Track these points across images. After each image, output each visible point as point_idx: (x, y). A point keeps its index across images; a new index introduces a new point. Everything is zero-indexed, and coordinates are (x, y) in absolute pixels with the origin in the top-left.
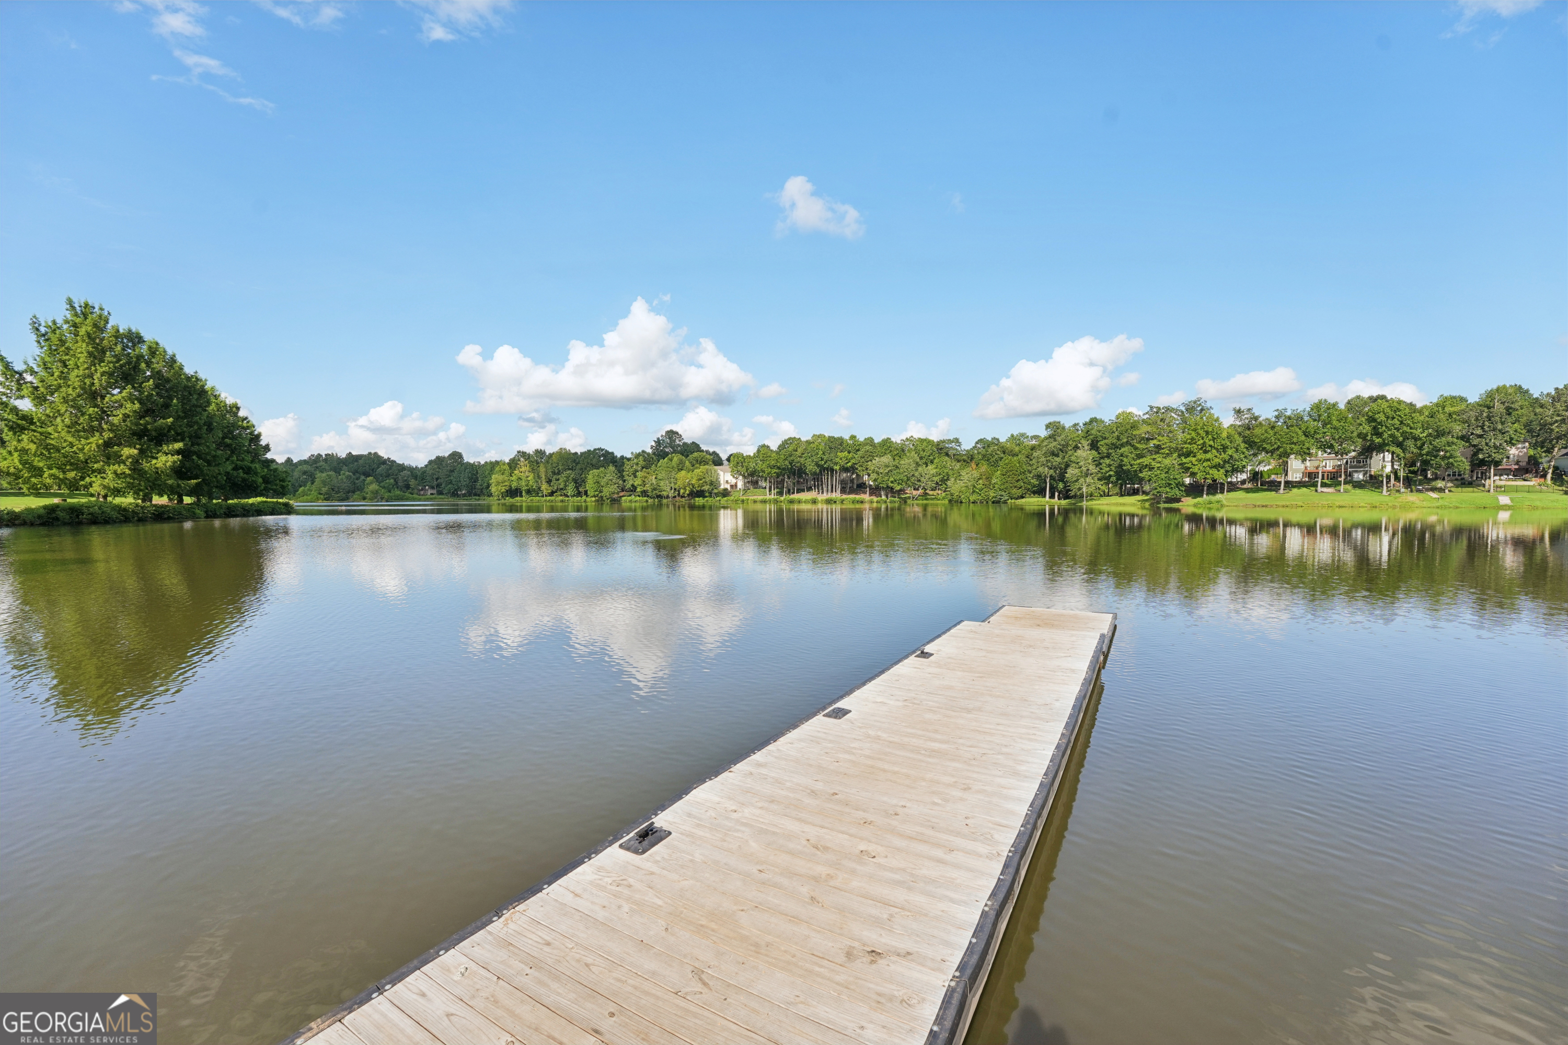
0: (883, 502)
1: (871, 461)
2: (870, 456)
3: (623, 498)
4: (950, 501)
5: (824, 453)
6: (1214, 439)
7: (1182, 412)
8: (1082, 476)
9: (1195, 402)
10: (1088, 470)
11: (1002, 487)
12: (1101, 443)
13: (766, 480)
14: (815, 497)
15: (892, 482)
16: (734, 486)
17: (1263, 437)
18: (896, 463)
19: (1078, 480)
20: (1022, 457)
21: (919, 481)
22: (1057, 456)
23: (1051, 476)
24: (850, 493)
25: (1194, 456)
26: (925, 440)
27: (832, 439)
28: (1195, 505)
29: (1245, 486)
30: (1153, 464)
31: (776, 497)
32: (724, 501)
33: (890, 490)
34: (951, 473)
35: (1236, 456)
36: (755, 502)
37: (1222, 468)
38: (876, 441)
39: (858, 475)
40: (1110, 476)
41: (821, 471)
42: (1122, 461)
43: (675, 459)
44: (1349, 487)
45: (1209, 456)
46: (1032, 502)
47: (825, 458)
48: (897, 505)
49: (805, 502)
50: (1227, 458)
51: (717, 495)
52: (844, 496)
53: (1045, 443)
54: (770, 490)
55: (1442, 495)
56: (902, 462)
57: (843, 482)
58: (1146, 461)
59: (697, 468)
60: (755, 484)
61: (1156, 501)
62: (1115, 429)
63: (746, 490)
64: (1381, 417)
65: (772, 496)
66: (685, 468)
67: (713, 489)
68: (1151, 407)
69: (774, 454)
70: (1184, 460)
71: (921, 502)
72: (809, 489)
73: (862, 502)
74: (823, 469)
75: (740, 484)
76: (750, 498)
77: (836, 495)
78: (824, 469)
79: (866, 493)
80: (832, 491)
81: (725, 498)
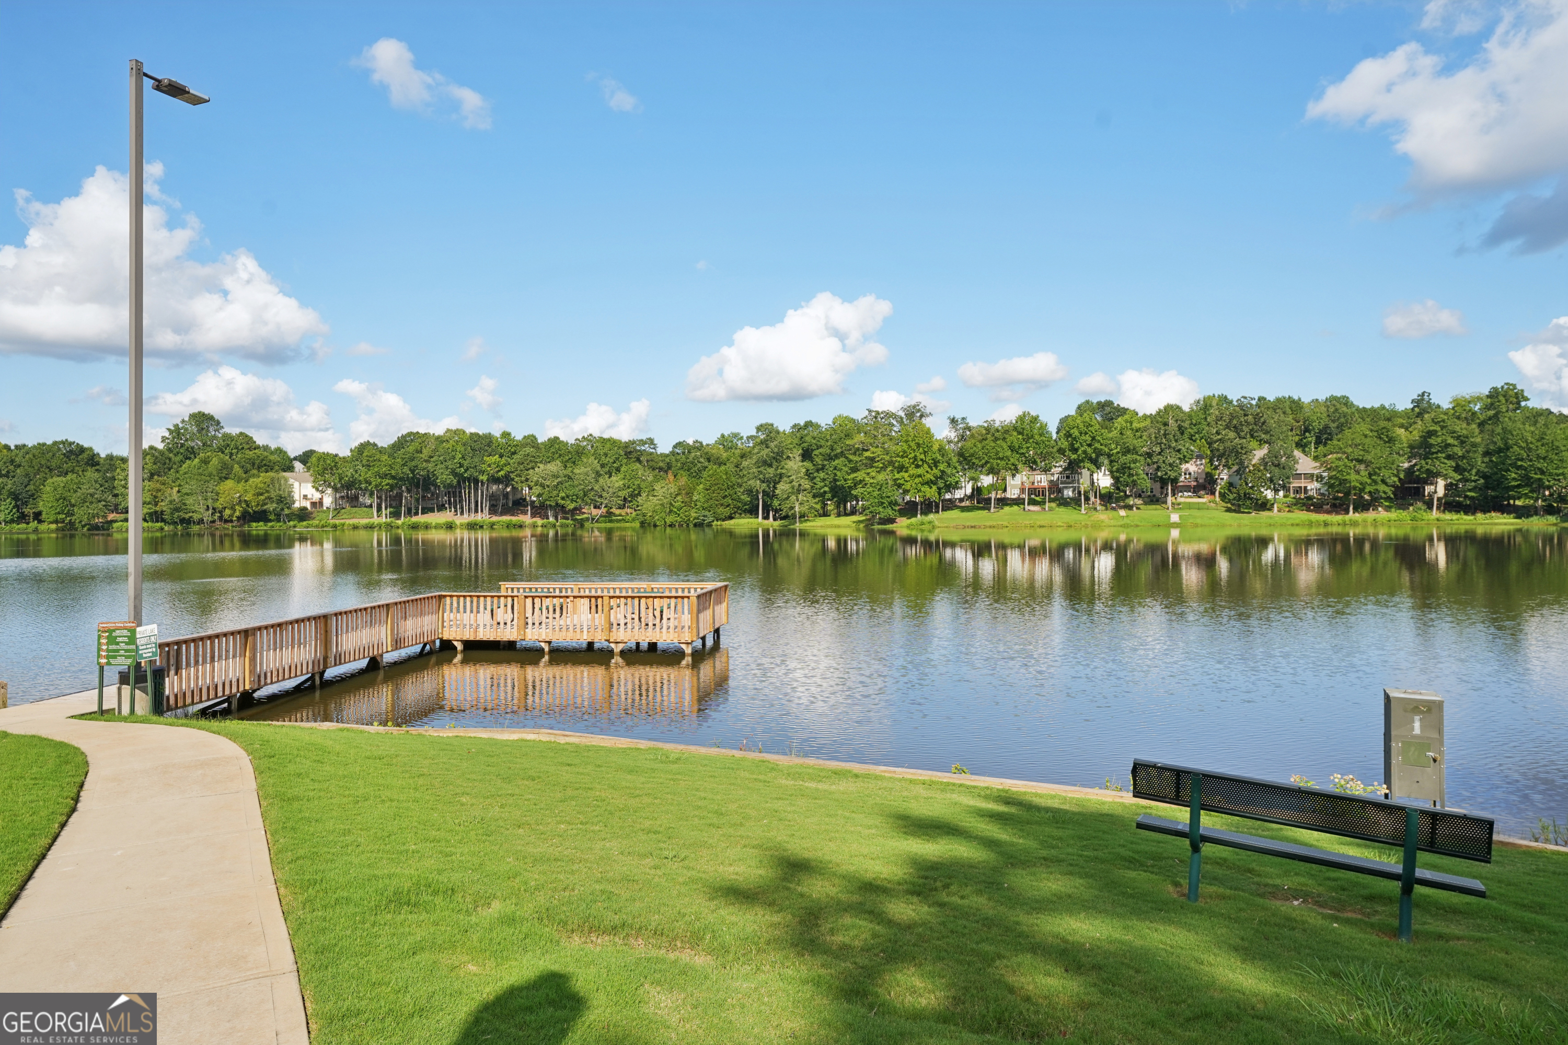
0: (551, 525)
1: (533, 468)
2: (530, 463)
3: (115, 525)
4: (642, 524)
5: (463, 457)
6: (925, 452)
7: (901, 418)
8: (793, 493)
9: (914, 407)
10: (800, 485)
11: (706, 505)
12: (816, 452)
13: (372, 494)
14: (450, 520)
15: (563, 498)
16: (317, 504)
17: (972, 451)
18: (568, 472)
19: (788, 497)
20: (730, 467)
21: (601, 496)
22: (770, 466)
23: (764, 491)
24: (503, 513)
25: (906, 472)
26: (609, 440)
27: (475, 437)
28: (908, 527)
29: (963, 504)
30: (867, 479)
31: (389, 520)
32: (301, 527)
33: (560, 510)
34: (643, 485)
35: (949, 471)
36: (355, 528)
37: (935, 484)
38: (540, 441)
39: (514, 488)
40: (825, 492)
41: (459, 482)
42: (836, 475)
43: (215, 461)
44: (1053, 505)
45: (920, 471)
46: (743, 524)
47: (466, 463)
48: (570, 530)
49: (436, 527)
50: (939, 474)
51: (290, 517)
52: (495, 519)
53: (756, 451)
54: (379, 509)
55: (1130, 512)
56: (577, 471)
57: (493, 498)
58: (860, 475)
59: (254, 476)
60: (353, 501)
61: (869, 524)
62: (828, 437)
63: (338, 510)
64: (1075, 432)
65: (383, 520)
66: (232, 476)
67: (282, 509)
68: (870, 411)
69: (385, 457)
70: (897, 476)
71: (603, 525)
72: (441, 508)
73: (521, 526)
74: (462, 480)
75: (328, 501)
76: (348, 522)
77: (483, 517)
78: (464, 480)
79: (526, 513)
80: (476, 511)
81: (305, 523)
